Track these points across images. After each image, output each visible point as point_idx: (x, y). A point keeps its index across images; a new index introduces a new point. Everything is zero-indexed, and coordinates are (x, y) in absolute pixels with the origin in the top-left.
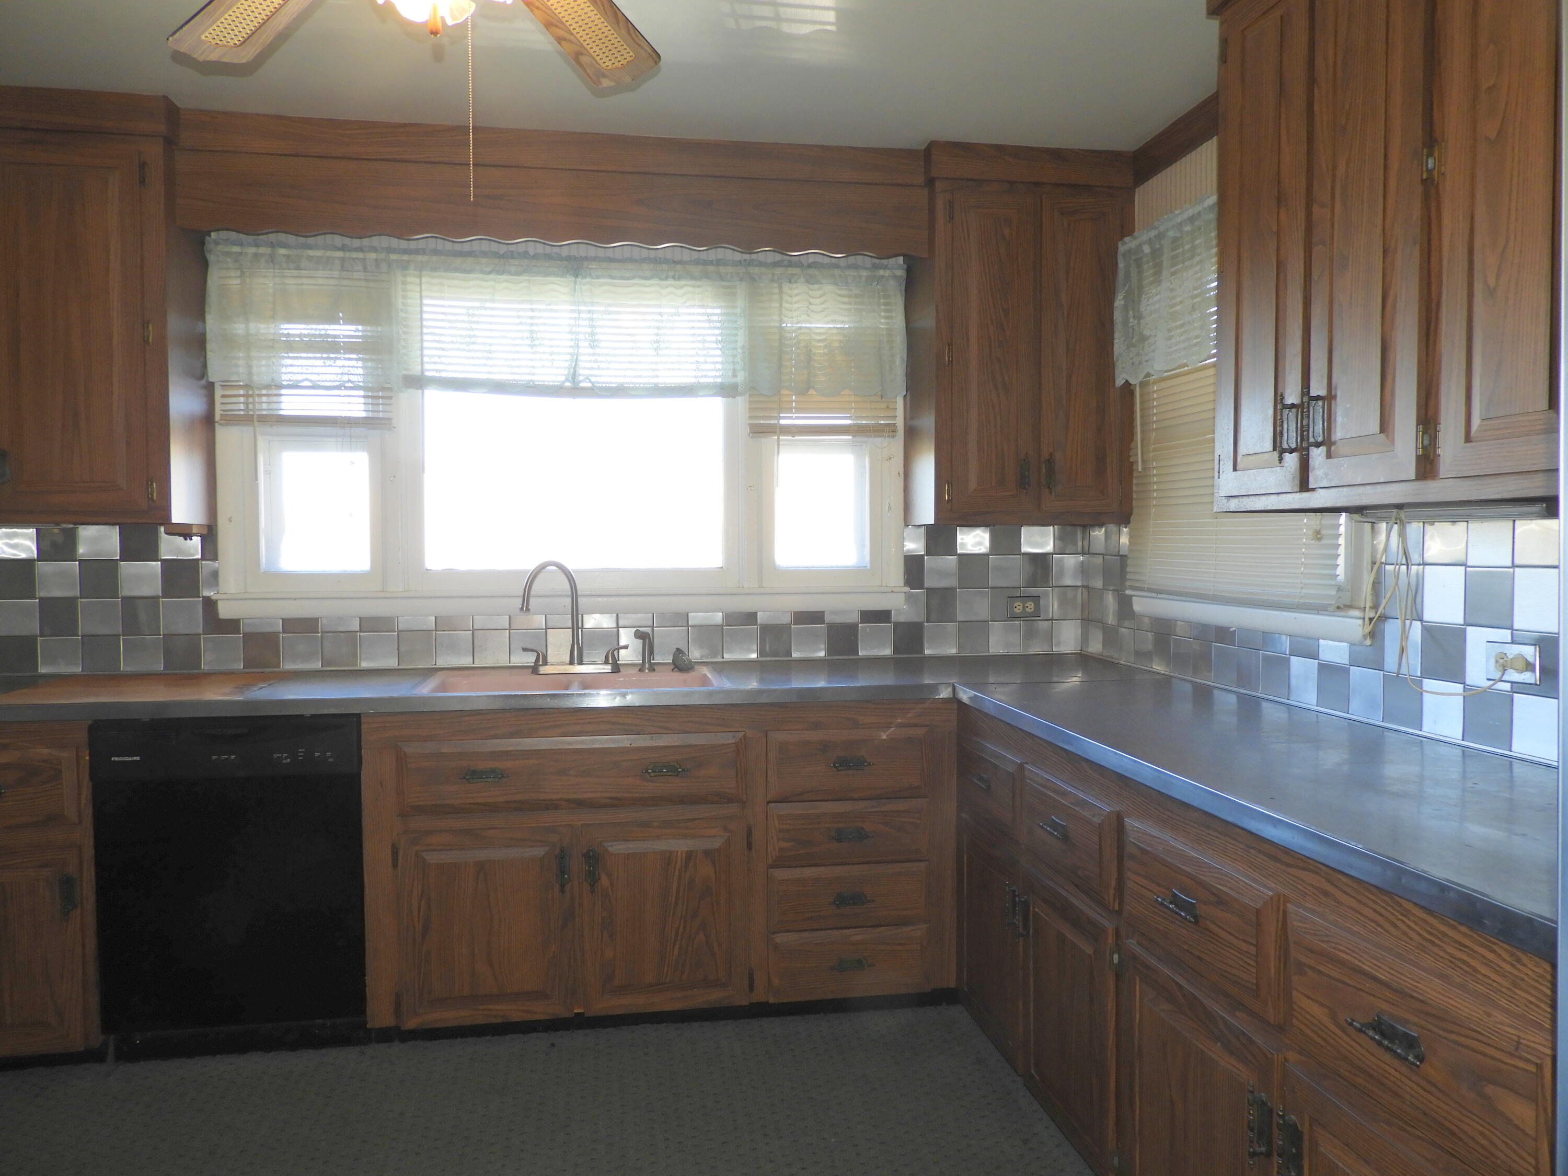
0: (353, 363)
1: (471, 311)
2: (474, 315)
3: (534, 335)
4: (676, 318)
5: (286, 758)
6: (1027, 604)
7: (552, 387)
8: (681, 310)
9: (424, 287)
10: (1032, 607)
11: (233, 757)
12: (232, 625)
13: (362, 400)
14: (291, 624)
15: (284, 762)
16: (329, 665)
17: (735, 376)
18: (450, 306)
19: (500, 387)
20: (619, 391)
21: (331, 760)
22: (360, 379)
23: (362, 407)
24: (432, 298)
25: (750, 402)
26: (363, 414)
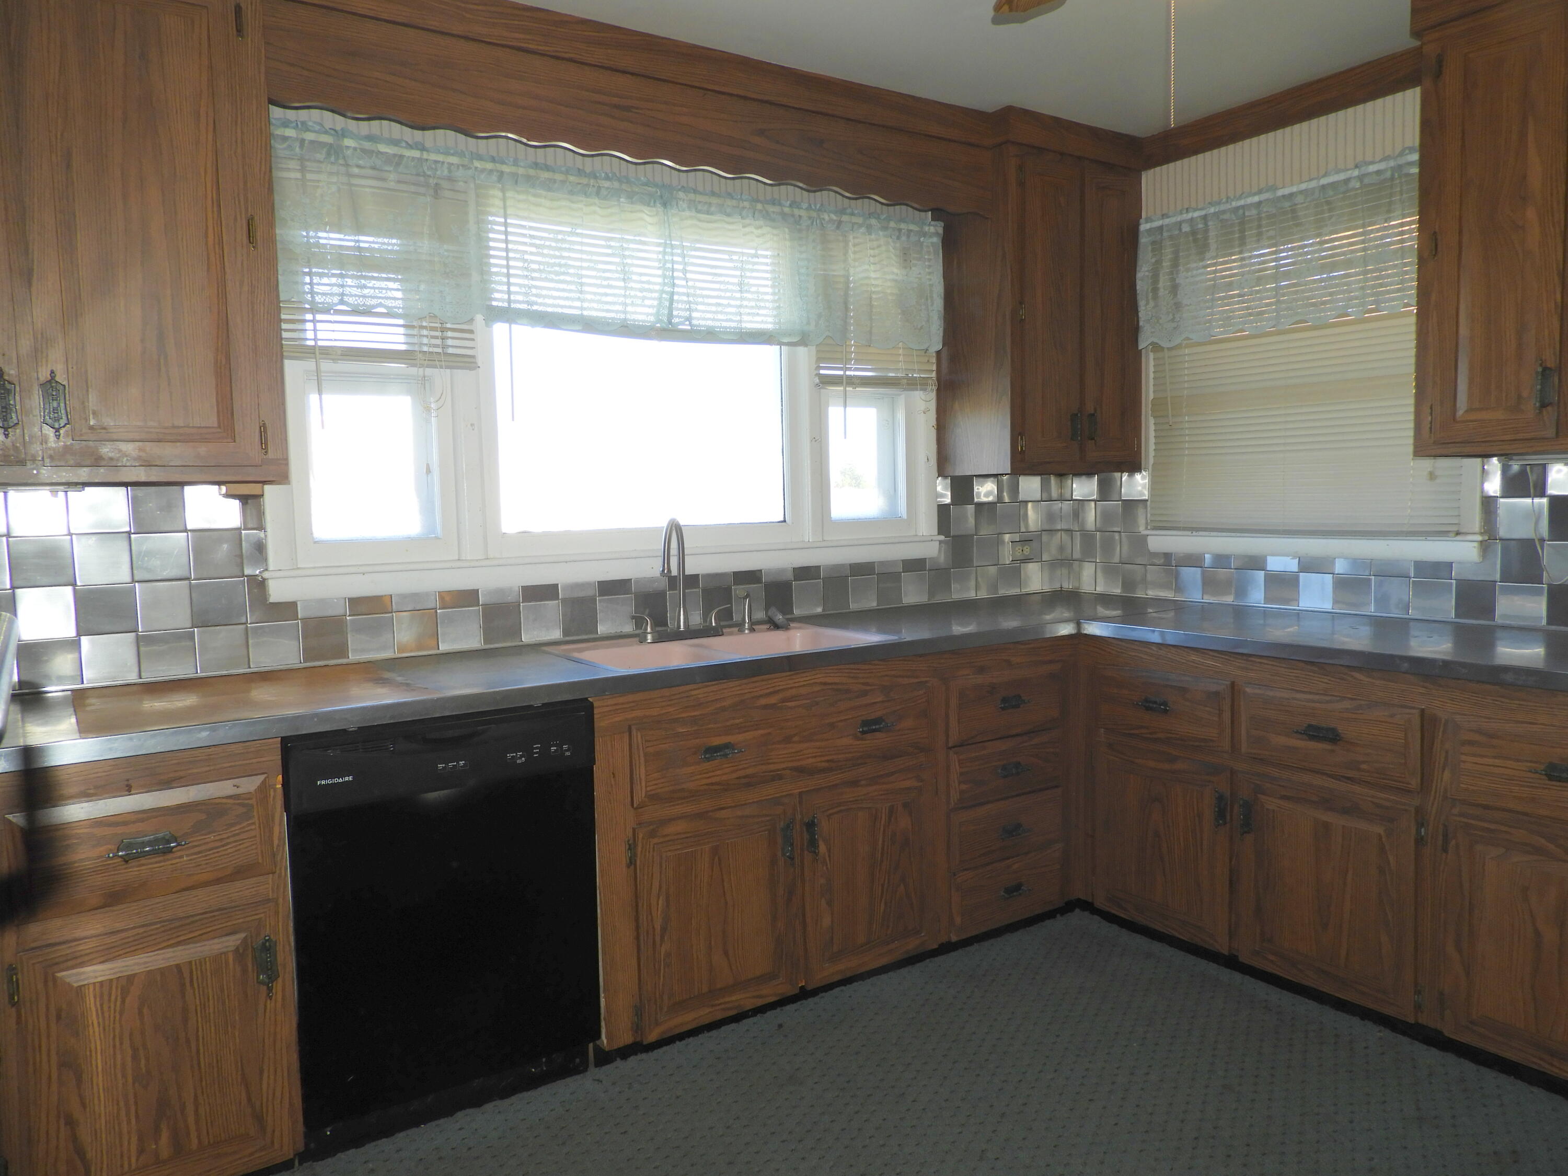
0: (391, 285)
1: (560, 237)
2: (563, 241)
3: (627, 269)
4: (756, 260)
5: (521, 757)
6: (1025, 548)
7: (639, 327)
8: (760, 252)
9: (509, 203)
10: (1028, 550)
11: (462, 763)
12: (288, 609)
13: (402, 330)
14: (358, 604)
15: (518, 761)
16: (403, 652)
17: (808, 323)
18: (531, 228)
19: (590, 325)
20: (710, 336)
21: (568, 754)
22: (399, 303)
23: (402, 339)
24: (518, 217)
25: (818, 351)
26: (403, 347)
